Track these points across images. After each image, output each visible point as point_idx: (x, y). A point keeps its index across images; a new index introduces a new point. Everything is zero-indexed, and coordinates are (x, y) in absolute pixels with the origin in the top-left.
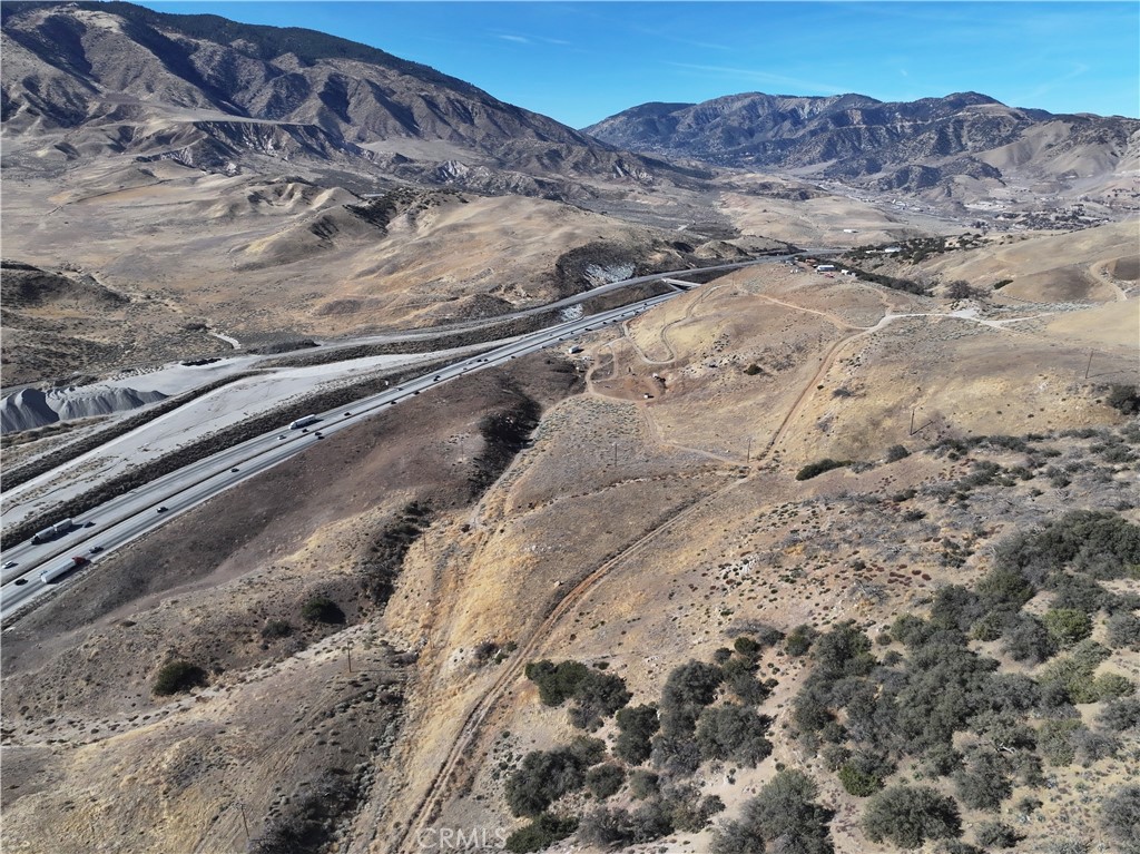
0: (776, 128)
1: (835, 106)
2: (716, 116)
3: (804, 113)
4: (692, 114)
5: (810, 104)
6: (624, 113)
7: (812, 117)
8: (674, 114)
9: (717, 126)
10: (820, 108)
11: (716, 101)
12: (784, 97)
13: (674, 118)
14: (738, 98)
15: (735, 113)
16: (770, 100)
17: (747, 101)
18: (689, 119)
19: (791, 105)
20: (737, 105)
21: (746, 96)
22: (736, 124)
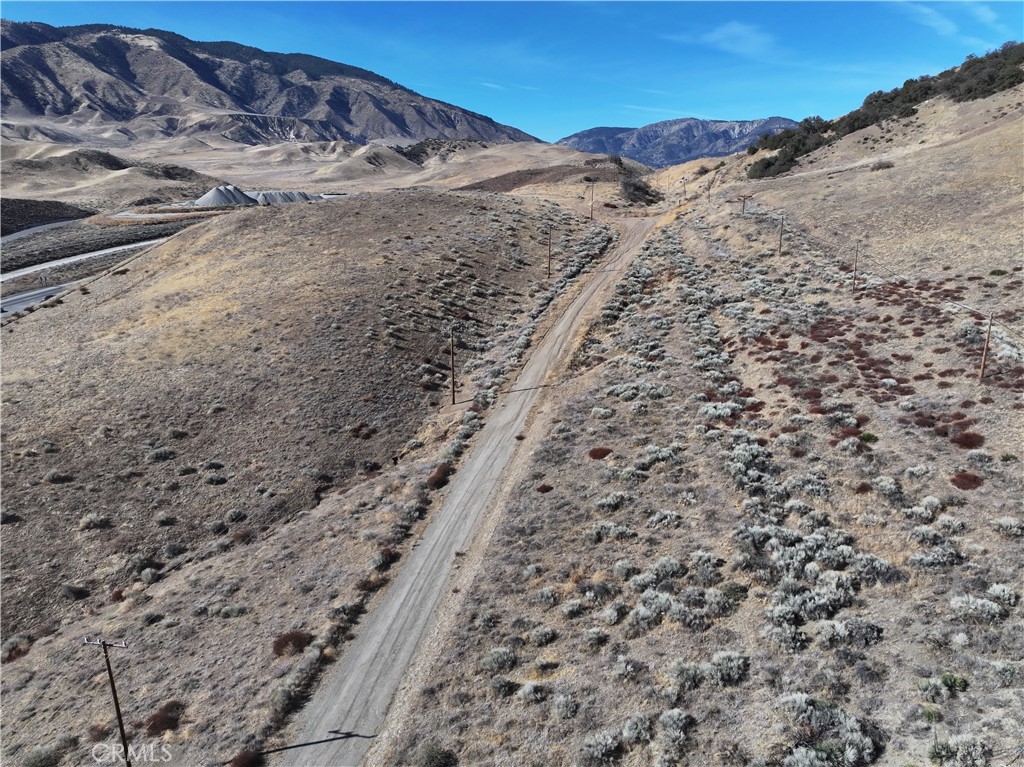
0: (711, 145)
1: (762, 127)
2: (657, 137)
3: (735, 134)
4: (635, 135)
5: (740, 126)
6: (575, 135)
7: (742, 135)
8: (620, 136)
9: (659, 144)
10: (749, 129)
11: (656, 125)
12: (716, 122)
13: (620, 139)
14: (675, 122)
15: (674, 134)
16: (704, 124)
17: (684, 125)
18: (633, 140)
19: (722, 127)
20: (676, 128)
21: (682, 121)
22: (675, 142)
